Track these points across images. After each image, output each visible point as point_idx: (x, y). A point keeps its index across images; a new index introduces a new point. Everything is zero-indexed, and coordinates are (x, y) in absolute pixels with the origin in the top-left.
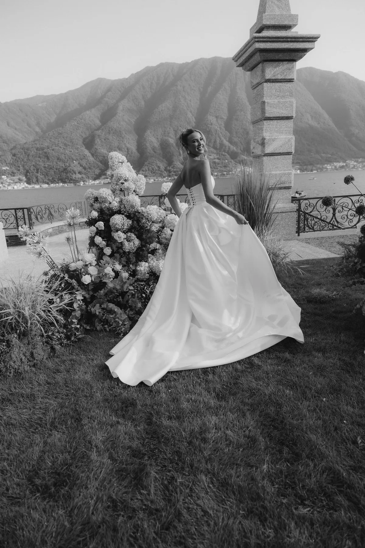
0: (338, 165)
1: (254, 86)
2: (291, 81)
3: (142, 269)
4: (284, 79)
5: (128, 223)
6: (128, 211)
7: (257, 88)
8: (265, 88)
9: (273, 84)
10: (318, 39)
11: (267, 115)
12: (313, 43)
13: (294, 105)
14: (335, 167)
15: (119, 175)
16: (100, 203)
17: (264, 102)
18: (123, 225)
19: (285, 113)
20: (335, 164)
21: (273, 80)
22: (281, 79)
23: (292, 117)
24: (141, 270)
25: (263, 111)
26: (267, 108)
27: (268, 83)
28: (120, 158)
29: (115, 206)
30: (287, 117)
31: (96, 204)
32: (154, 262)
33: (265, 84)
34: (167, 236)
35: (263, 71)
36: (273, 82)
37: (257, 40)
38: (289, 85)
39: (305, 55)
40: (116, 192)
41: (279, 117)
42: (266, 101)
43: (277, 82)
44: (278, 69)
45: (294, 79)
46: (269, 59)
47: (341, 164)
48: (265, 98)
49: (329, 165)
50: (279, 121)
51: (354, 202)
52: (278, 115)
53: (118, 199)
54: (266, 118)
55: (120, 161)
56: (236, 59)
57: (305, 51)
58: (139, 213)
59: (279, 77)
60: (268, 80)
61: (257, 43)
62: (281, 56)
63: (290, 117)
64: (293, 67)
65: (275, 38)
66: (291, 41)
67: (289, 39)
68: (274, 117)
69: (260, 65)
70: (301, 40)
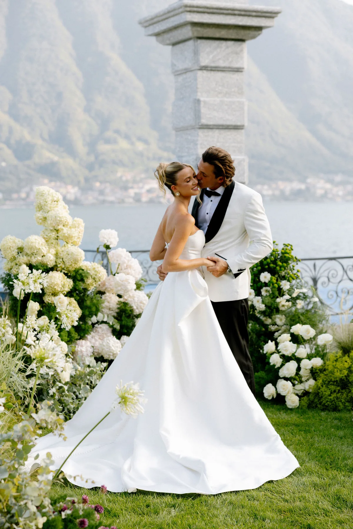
0: (287, 187)
1: (177, 71)
2: (238, 70)
3: (84, 349)
4: (229, 68)
5: (69, 284)
6: (67, 268)
7: (184, 76)
8: (200, 80)
9: (212, 73)
10: (279, 15)
11: (204, 121)
12: (271, 20)
13: (246, 108)
14: (282, 192)
15: (58, 219)
16: (27, 254)
17: (199, 101)
18: (63, 286)
19: (231, 120)
20: (282, 185)
21: (211, 67)
22: (224, 68)
23: (243, 126)
24: (81, 351)
25: (197, 115)
26: (203, 110)
27: (205, 71)
28: (54, 195)
29: (51, 260)
30: (235, 126)
31: (21, 257)
32: (96, 340)
33: (200, 73)
34: (111, 305)
35: (196, 53)
36: (211, 70)
37: (188, 9)
38: (236, 76)
39: (259, 34)
40: (50, 242)
41: (223, 126)
42: (202, 99)
43: (218, 71)
44: (218, 50)
45: (243, 68)
46: (205, 35)
47: (297, 185)
48: (199, 94)
49: (266, 187)
50: (222, 131)
51: (345, 268)
52: (221, 122)
53: (53, 251)
54: (202, 125)
55: (55, 199)
56: (146, 24)
57: (259, 29)
58: (83, 270)
59: (222, 64)
60: (204, 67)
61: (188, 13)
62: (223, 33)
63: (240, 126)
64: (242, 51)
65: (217, 9)
66: (240, 15)
67: (236, 12)
68: (214, 125)
69: (191, 43)
70: (254, 14)
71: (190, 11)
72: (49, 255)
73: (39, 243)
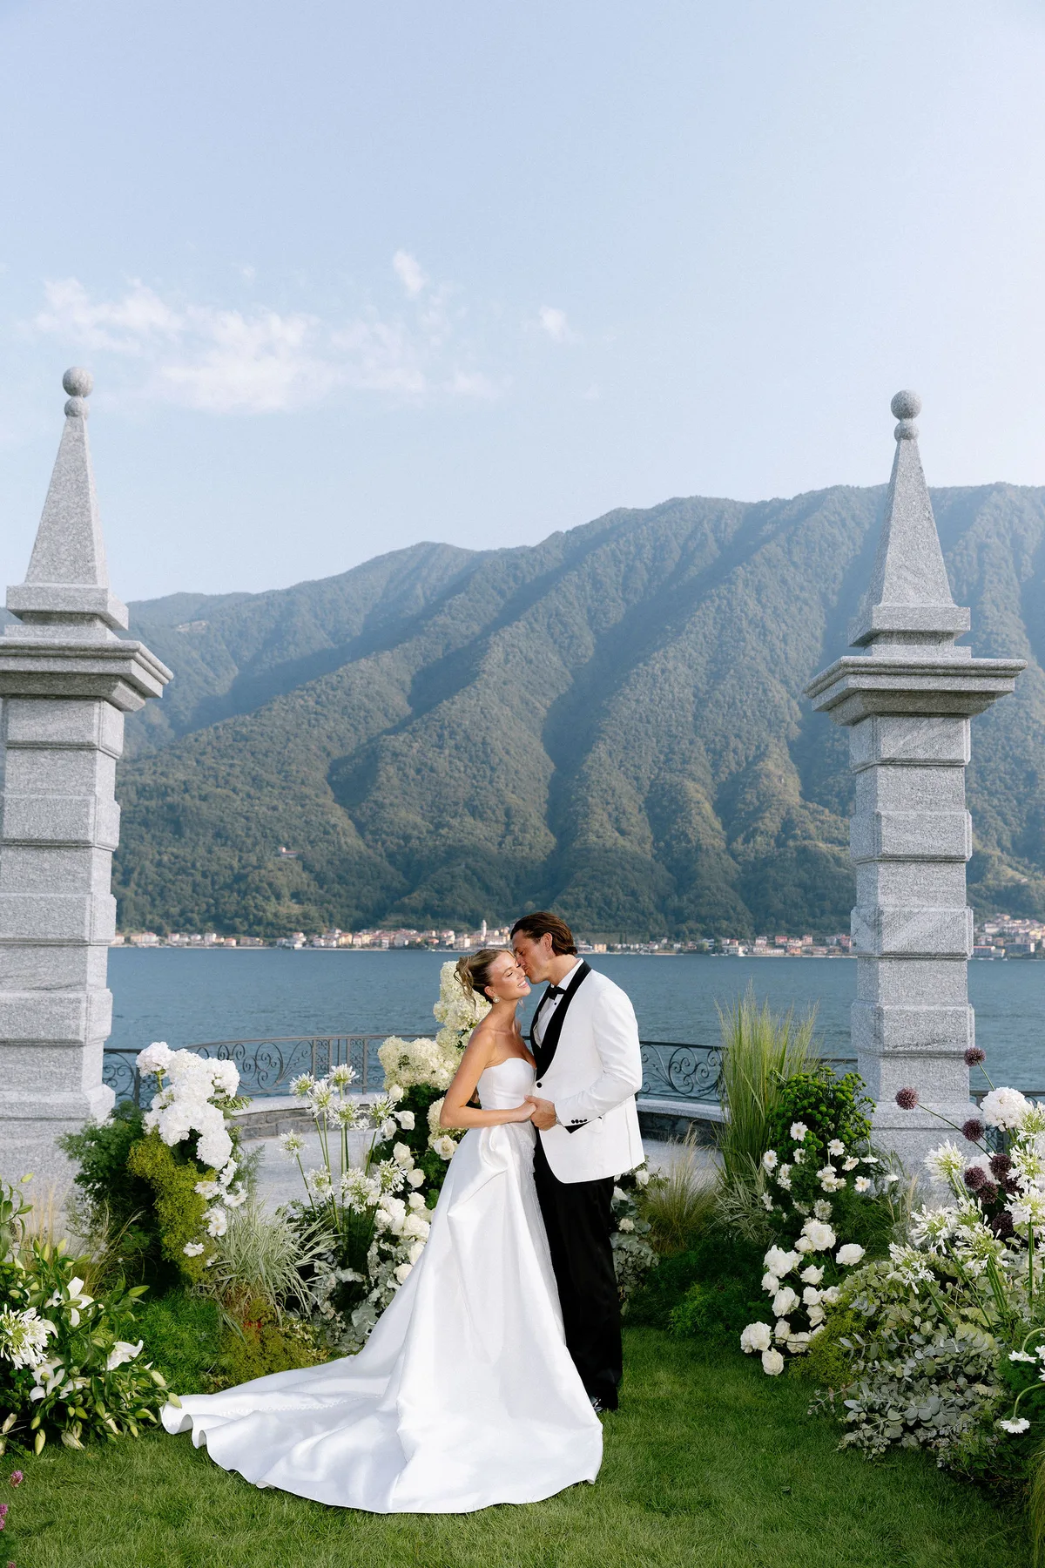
2: (953, 764)
4: (935, 760)
7: (865, 774)
8: (882, 781)
9: (905, 770)
10: (1021, 673)
11: (887, 849)
12: (1008, 680)
17: (878, 816)
19: (939, 847)
21: (902, 761)
22: (925, 761)
23: (962, 857)
25: (877, 840)
26: (886, 831)
27: (891, 768)
30: (946, 857)
33: (881, 770)
35: (875, 739)
36: (902, 766)
37: (851, 670)
38: (949, 774)
39: (989, 706)
41: (923, 857)
42: (883, 813)
43: (916, 766)
44: (915, 734)
45: (961, 761)
46: (889, 710)
48: (880, 804)
50: (922, 867)
52: (919, 851)
54: (884, 856)
57: (989, 697)
59: (921, 755)
60: (888, 760)
61: (852, 676)
62: (921, 705)
63: (955, 857)
64: (959, 732)
65: (900, 667)
66: (945, 675)
67: (939, 671)
68: (907, 856)
69: (867, 722)
70: (973, 672)
71: (854, 673)
72: (443, 1071)
73: (427, 1051)
